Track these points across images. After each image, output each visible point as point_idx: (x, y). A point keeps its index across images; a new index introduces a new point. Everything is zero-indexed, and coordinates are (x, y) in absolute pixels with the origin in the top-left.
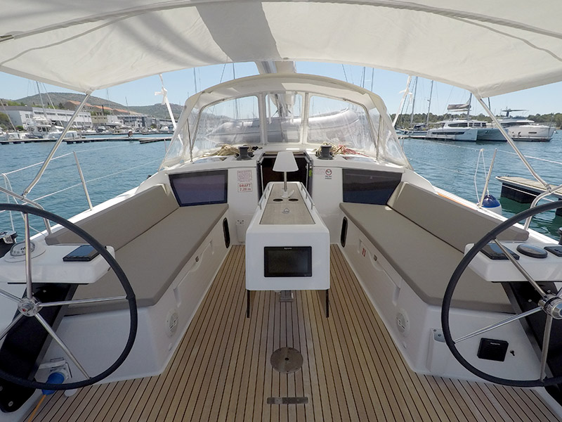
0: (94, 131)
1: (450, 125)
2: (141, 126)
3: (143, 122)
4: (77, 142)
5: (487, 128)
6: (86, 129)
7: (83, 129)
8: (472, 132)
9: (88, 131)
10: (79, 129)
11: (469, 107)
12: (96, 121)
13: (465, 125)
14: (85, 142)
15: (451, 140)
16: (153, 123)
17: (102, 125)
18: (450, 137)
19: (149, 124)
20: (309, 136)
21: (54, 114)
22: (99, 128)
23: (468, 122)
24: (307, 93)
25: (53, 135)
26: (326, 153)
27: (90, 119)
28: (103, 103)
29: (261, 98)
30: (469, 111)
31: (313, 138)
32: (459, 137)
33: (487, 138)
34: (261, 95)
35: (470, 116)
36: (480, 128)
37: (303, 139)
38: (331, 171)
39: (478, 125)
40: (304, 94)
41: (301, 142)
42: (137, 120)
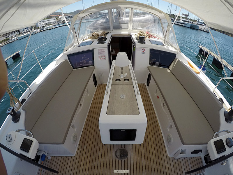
0: (57, 24)
1: (182, 21)
2: (71, 19)
3: (72, 17)
4: (52, 29)
5: (194, 24)
7: (54, 24)
8: (189, 24)
10: (53, 24)
11: (188, 16)
12: (58, 20)
13: (187, 21)
14: (54, 28)
15: (183, 26)
17: (59, 21)
18: (182, 25)
20: (133, 27)
22: (59, 22)
23: (188, 21)
24: (132, 8)
26: (141, 40)
27: (56, 20)
28: (60, 14)
29: (109, 11)
30: (188, 17)
31: (134, 28)
32: (185, 25)
33: (193, 28)
34: (109, 9)
35: (189, 19)
36: (191, 24)
37: (130, 28)
38: (144, 50)
39: (191, 22)
40: (130, 9)
41: (129, 29)
42: (70, 17)
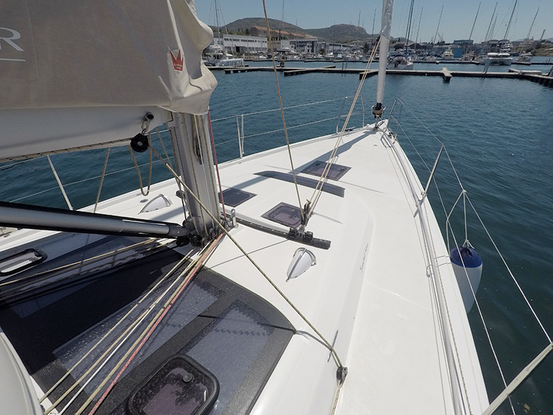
0: (264, 58)
2: (310, 51)
3: (313, 47)
6: (259, 55)
7: (257, 54)
9: (261, 57)
14: (249, 70)
16: (323, 48)
19: (318, 49)
21: (238, 40)
25: (223, 63)
27: (266, 44)
42: (308, 44)
